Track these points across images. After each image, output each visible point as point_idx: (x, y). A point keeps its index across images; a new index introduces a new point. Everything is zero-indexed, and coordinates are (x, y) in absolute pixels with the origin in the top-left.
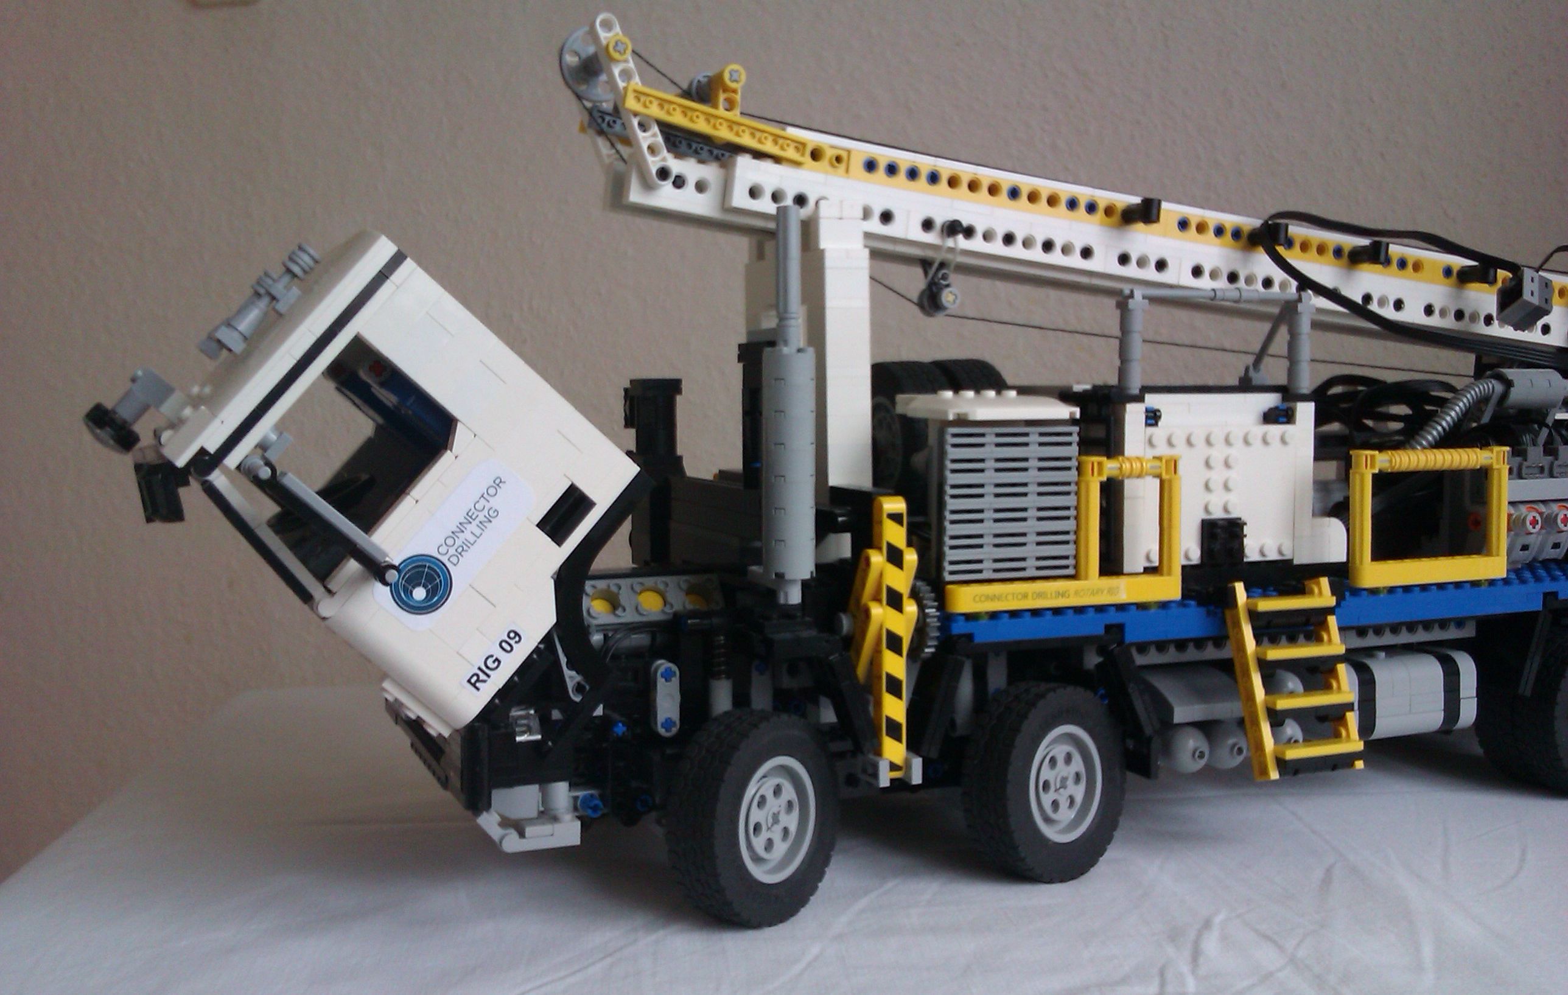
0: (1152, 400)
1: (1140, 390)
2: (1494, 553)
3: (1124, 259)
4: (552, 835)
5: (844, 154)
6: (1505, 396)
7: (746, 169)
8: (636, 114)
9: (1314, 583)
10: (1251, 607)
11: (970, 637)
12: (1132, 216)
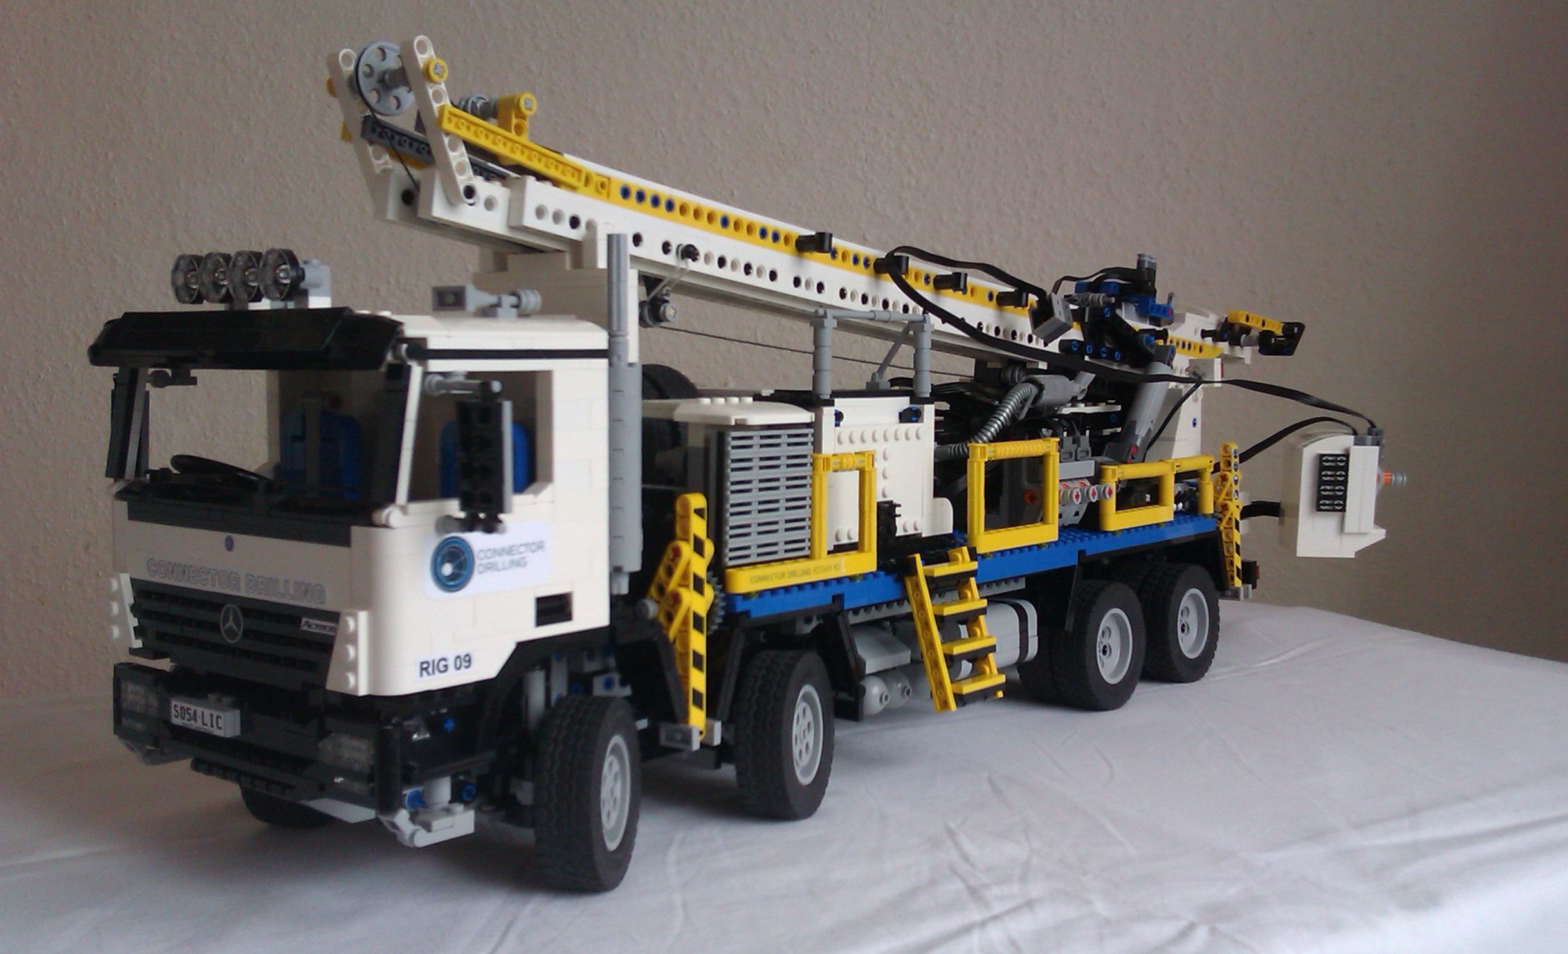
0: (840, 403)
1: (831, 396)
2: (1051, 522)
3: (797, 282)
4: (452, 826)
5: (606, 180)
6: (1038, 397)
7: (536, 192)
8: (447, 134)
9: (958, 552)
10: (929, 574)
11: (747, 613)
12: (804, 246)
